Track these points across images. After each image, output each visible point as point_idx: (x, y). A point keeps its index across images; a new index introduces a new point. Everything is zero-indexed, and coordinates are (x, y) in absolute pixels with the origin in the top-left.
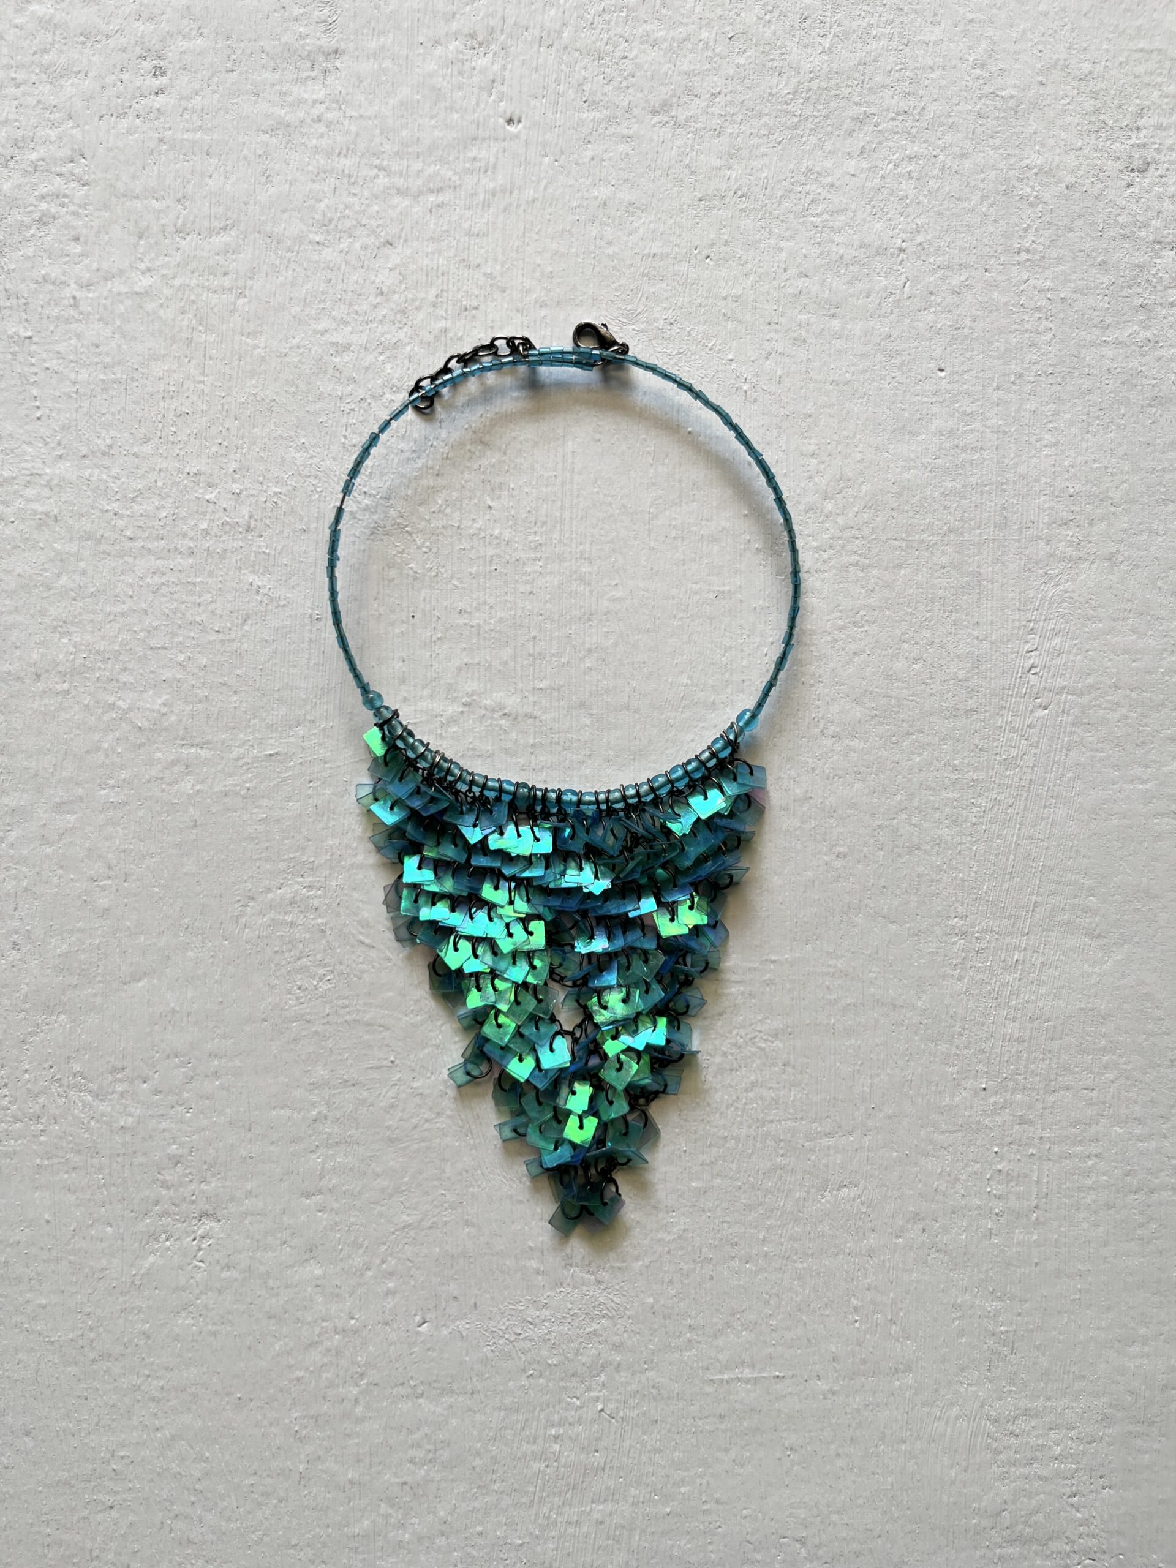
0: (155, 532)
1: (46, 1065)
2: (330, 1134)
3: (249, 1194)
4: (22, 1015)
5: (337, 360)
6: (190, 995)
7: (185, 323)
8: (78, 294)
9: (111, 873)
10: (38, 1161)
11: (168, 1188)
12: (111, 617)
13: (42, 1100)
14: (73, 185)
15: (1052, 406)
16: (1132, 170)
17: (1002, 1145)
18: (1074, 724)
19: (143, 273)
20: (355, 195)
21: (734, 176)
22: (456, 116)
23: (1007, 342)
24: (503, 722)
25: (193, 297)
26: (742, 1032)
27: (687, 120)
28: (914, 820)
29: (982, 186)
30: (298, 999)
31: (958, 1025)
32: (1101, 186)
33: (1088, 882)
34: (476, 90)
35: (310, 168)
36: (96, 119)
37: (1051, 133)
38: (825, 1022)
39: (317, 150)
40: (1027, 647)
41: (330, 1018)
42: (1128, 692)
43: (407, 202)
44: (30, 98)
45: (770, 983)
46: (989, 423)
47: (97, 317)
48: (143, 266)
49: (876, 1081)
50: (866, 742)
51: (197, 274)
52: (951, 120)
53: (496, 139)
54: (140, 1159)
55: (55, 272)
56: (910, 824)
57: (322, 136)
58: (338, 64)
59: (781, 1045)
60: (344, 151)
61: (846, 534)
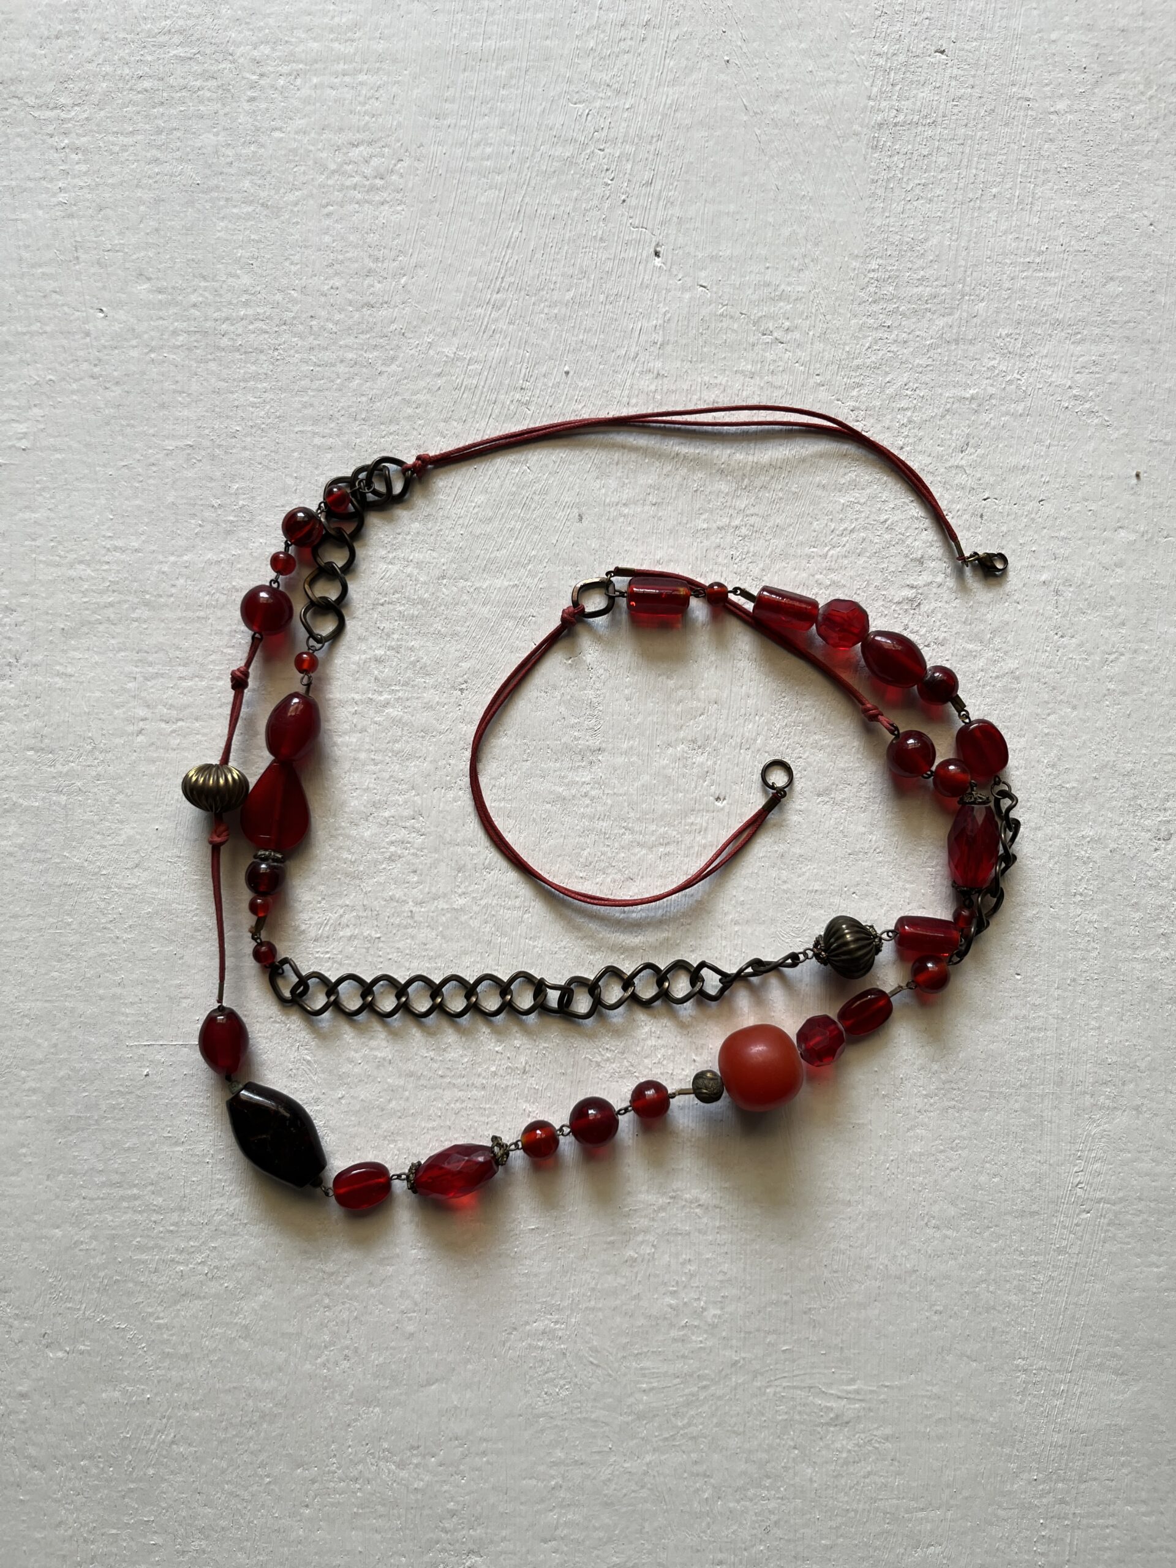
0: (459, 1073)
1: (364, 1443)
2: (564, 1498)
3: (504, 1539)
4: (349, 1407)
5: (592, 957)
6: (468, 1396)
7: (488, 929)
8: (414, 909)
9: (416, 1309)
10: (355, 1510)
11: (447, 1532)
12: (425, 1131)
13: (360, 1467)
14: (414, 835)
15: (1097, 1002)
16: (1159, 839)
17: (1045, 1519)
18: (1109, 1225)
19: (460, 895)
20: (608, 846)
21: (874, 839)
22: (681, 795)
23: (1065, 956)
24: (697, 1210)
25: (493, 913)
26: (863, 1436)
27: (843, 800)
28: (991, 1289)
29: (1050, 849)
30: (544, 1401)
31: (1019, 1434)
32: (1135, 850)
33: (1116, 1336)
34: (695, 778)
35: (578, 827)
36: (431, 790)
37: (1102, 813)
38: (923, 1430)
39: (583, 816)
40: (1076, 1169)
41: (566, 1416)
42: (1148, 1203)
43: (644, 851)
44: (384, 774)
45: (884, 1402)
46: (1051, 1012)
47: (426, 924)
48: (460, 891)
49: (958, 1472)
50: (958, 1232)
51: (497, 897)
52: (1029, 804)
53: (708, 811)
54: (426, 1512)
55: (399, 894)
56: (988, 1291)
57: (587, 806)
58: (600, 758)
59: (890, 1446)
60: (602, 817)
61: (947, 1086)
